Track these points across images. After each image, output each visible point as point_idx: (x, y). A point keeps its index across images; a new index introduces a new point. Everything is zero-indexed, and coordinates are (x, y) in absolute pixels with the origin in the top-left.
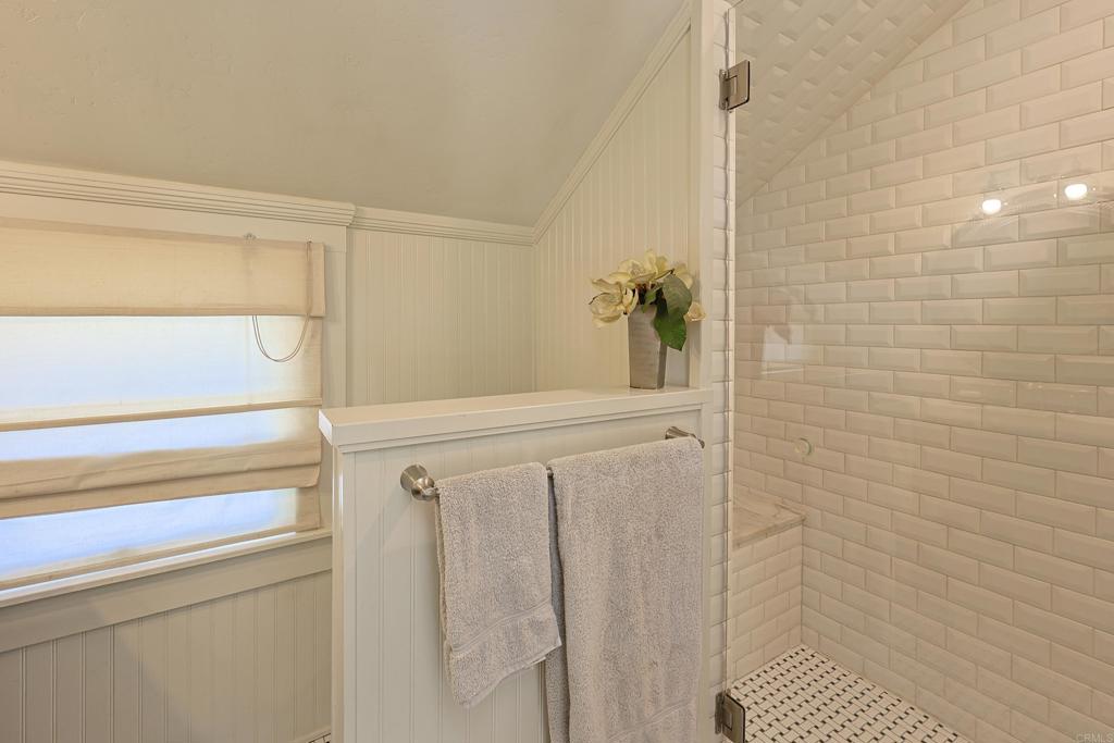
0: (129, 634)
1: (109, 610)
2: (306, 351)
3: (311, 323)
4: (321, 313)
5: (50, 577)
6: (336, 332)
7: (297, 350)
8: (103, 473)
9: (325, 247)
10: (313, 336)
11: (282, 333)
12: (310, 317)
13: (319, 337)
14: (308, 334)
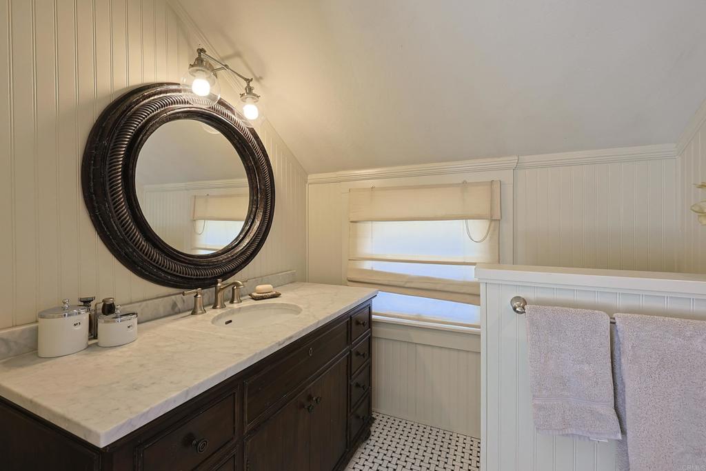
0: (420, 349)
1: (415, 337)
2: (490, 237)
3: (493, 223)
4: (499, 218)
5: (398, 317)
6: (507, 228)
7: (486, 237)
8: (412, 282)
9: (500, 182)
10: (494, 230)
11: (478, 228)
12: (492, 220)
13: (497, 231)
14: (491, 228)
